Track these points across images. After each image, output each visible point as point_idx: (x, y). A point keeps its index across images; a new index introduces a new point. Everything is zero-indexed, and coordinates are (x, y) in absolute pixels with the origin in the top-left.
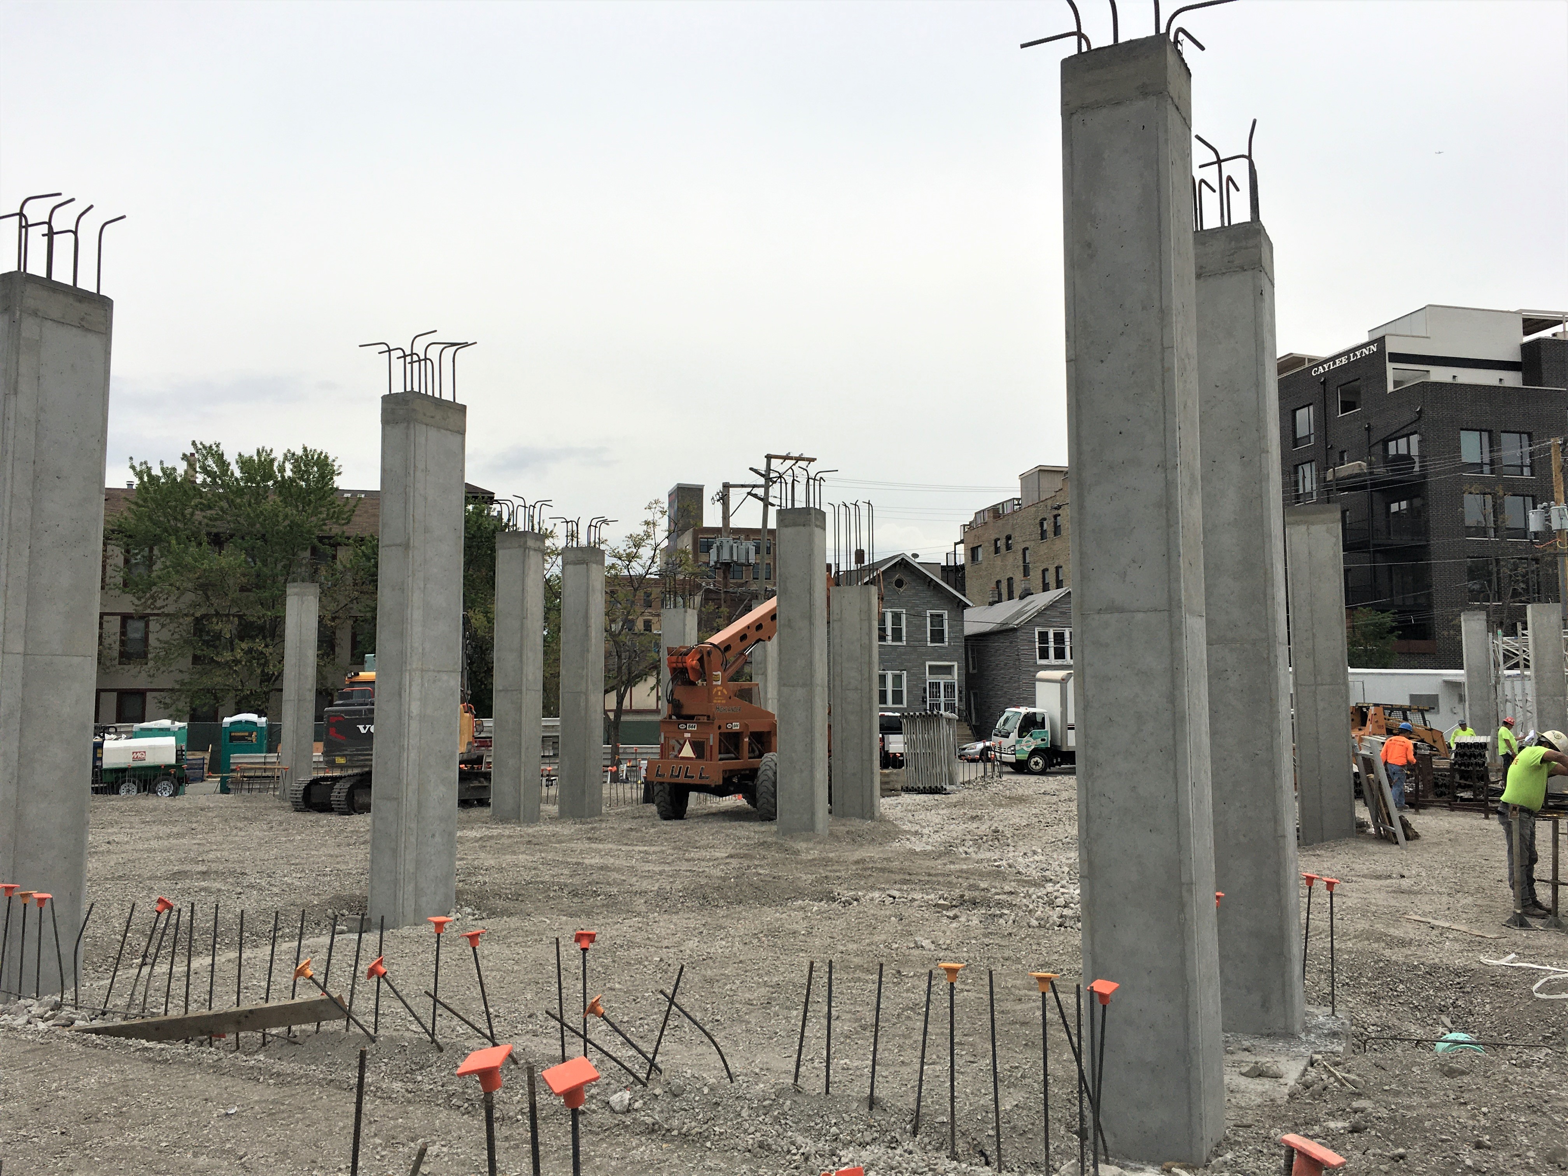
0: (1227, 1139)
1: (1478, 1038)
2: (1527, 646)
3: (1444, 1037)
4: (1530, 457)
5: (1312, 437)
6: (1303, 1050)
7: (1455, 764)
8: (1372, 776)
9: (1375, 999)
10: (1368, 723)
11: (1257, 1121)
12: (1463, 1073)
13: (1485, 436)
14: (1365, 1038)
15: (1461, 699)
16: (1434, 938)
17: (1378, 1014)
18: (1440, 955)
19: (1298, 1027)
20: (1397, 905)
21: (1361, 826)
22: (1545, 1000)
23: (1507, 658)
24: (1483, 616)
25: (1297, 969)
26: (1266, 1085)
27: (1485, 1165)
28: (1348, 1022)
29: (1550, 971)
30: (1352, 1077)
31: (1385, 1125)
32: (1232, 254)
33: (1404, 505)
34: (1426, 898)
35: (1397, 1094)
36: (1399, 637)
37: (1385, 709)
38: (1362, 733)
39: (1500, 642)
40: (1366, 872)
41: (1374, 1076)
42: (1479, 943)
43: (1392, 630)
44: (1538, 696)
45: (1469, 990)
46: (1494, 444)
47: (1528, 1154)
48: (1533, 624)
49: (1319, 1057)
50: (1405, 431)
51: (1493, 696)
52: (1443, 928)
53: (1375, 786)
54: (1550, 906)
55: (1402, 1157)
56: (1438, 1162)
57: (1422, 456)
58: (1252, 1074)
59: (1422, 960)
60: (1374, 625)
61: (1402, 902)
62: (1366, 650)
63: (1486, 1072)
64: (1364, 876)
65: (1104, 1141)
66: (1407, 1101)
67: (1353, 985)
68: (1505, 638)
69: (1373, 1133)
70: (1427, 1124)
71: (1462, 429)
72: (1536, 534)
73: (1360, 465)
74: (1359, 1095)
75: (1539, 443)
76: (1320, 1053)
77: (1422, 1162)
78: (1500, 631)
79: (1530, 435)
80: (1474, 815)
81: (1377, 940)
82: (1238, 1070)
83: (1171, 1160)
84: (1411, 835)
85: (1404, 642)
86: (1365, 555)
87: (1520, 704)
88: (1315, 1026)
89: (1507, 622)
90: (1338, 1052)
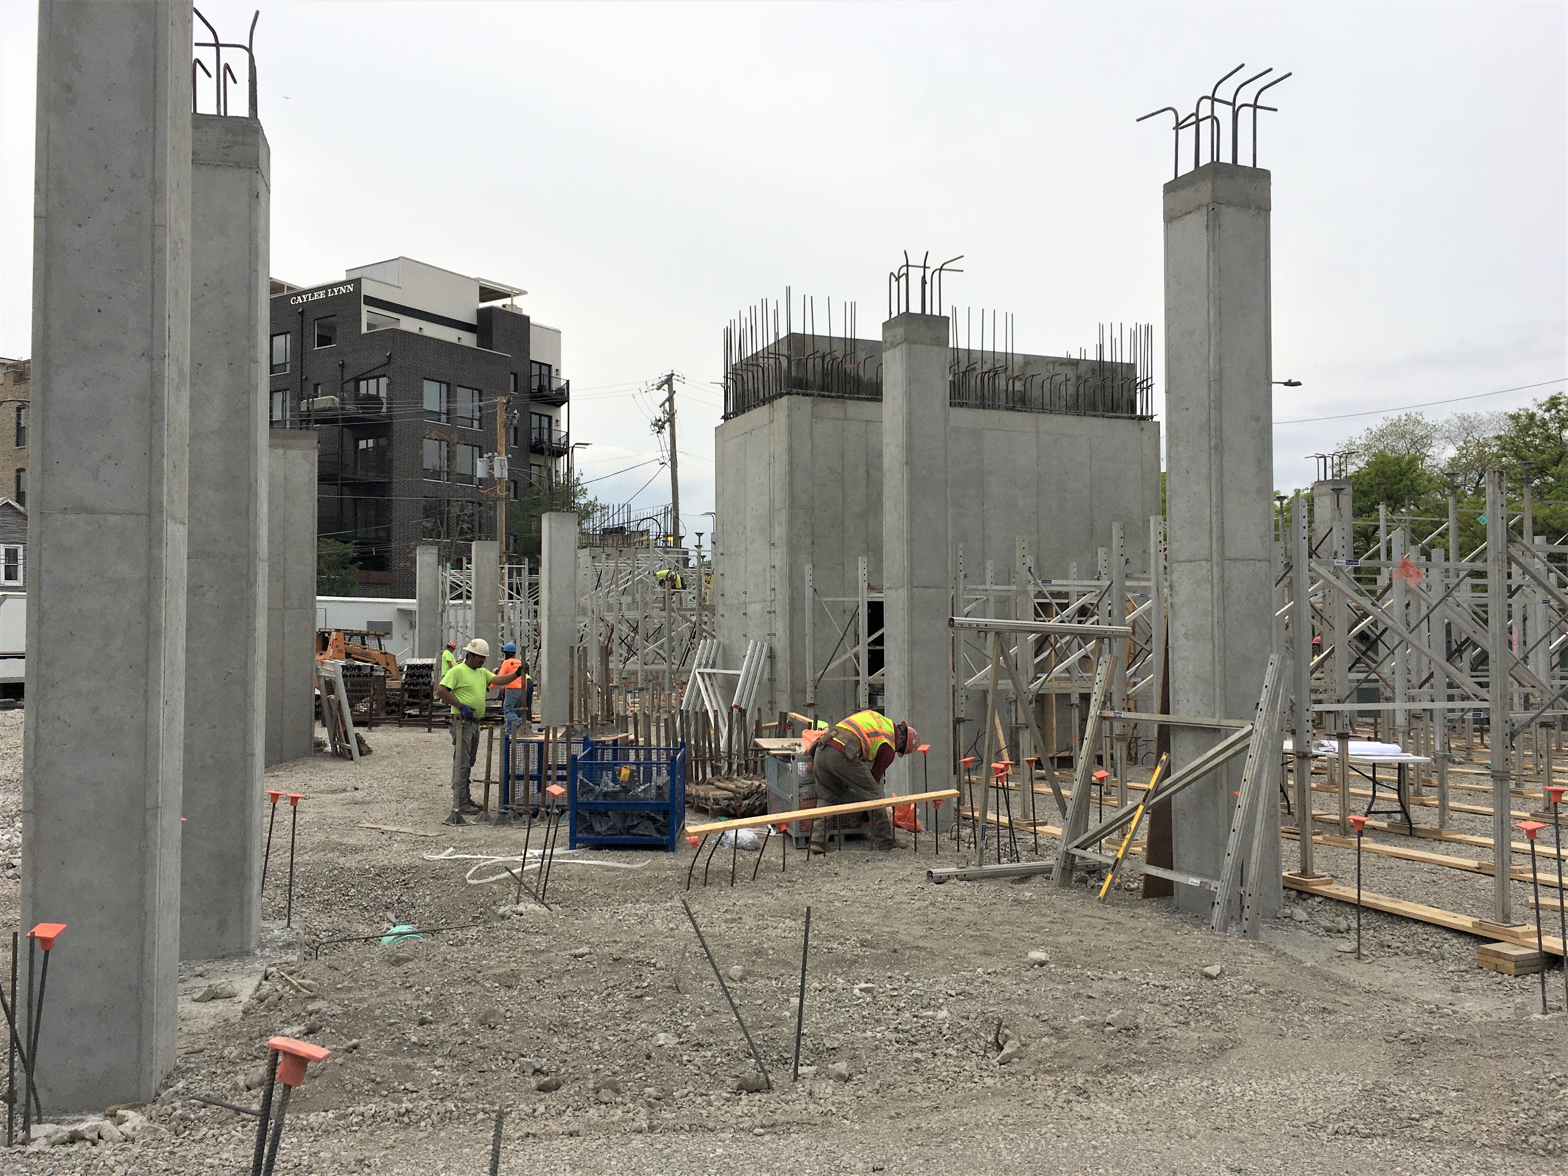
0: (177, 1068)
1: (418, 928)
2: (470, 579)
3: (389, 932)
4: (480, 411)
5: (288, 365)
6: (258, 966)
7: (405, 683)
8: (332, 697)
9: (328, 905)
10: (329, 647)
11: (210, 1044)
12: (408, 960)
13: (444, 387)
14: (317, 945)
15: (412, 626)
16: (384, 842)
17: (330, 920)
18: (388, 857)
19: (253, 944)
20: (352, 815)
21: (320, 745)
22: (475, 885)
23: (452, 589)
24: (434, 550)
25: (257, 886)
26: (220, 1006)
27: (428, 1038)
28: (302, 932)
29: (480, 859)
30: (307, 982)
31: (339, 1021)
32: (229, 147)
33: (371, 442)
34: (377, 806)
35: (349, 989)
36: (360, 568)
37: (345, 634)
38: (322, 657)
39: (448, 575)
40: (323, 787)
41: (327, 977)
42: (423, 842)
43: (354, 561)
44: (476, 622)
45: (413, 885)
46: (451, 396)
47: (464, 1021)
48: (477, 560)
49: (274, 969)
50: (376, 373)
51: (440, 623)
52: (392, 832)
53: (335, 707)
54: (482, 803)
55: (355, 1047)
56: (387, 1046)
57: (389, 398)
58: (206, 998)
59: (373, 863)
60: (338, 555)
61: (355, 812)
62: (329, 579)
63: (428, 955)
64: (321, 792)
65: (36, 1099)
66: (359, 995)
67: (309, 895)
68: (452, 571)
69: (328, 1030)
70: (378, 1012)
71: (425, 379)
72: (480, 479)
73: (333, 400)
74: (313, 998)
75: (489, 400)
76: (274, 965)
77: (373, 1047)
78: (448, 564)
79: (480, 391)
80: (420, 729)
81: (333, 850)
82: (190, 997)
83: (117, 1103)
84: (365, 750)
85: (364, 573)
86: (334, 487)
87: (460, 630)
88: (270, 941)
89: (454, 557)
90: (292, 961)
